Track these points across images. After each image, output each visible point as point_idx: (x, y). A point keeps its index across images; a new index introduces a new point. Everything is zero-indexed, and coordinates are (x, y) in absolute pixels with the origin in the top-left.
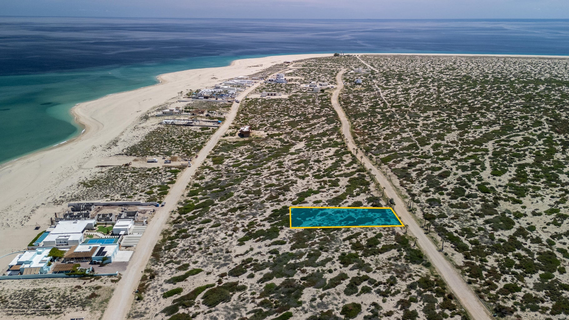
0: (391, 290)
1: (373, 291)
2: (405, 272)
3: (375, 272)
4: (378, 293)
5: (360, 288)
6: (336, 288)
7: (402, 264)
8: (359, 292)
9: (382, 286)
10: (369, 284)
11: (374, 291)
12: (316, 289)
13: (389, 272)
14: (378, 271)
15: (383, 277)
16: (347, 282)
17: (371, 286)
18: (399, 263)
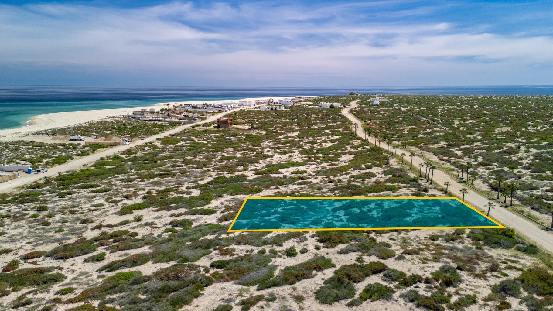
0: (450, 296)
1: (396, 296)
2: (479, 262)
3: (400, 258)
4: (412, 301)
5: (360, 287)
6: (295, 285)
7: (466, 247)
8: (357, 296)
9: (423, 285)
10: (386, 281)
11: (401, 296)
12: (240, 287)
13: (436, 260)
14: (408, 257)
15: (423, 268)
16: (329, 273)
17: (392, 286)
18: (460, 246)
